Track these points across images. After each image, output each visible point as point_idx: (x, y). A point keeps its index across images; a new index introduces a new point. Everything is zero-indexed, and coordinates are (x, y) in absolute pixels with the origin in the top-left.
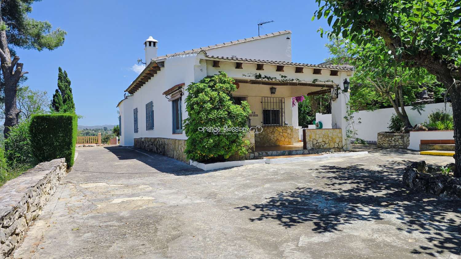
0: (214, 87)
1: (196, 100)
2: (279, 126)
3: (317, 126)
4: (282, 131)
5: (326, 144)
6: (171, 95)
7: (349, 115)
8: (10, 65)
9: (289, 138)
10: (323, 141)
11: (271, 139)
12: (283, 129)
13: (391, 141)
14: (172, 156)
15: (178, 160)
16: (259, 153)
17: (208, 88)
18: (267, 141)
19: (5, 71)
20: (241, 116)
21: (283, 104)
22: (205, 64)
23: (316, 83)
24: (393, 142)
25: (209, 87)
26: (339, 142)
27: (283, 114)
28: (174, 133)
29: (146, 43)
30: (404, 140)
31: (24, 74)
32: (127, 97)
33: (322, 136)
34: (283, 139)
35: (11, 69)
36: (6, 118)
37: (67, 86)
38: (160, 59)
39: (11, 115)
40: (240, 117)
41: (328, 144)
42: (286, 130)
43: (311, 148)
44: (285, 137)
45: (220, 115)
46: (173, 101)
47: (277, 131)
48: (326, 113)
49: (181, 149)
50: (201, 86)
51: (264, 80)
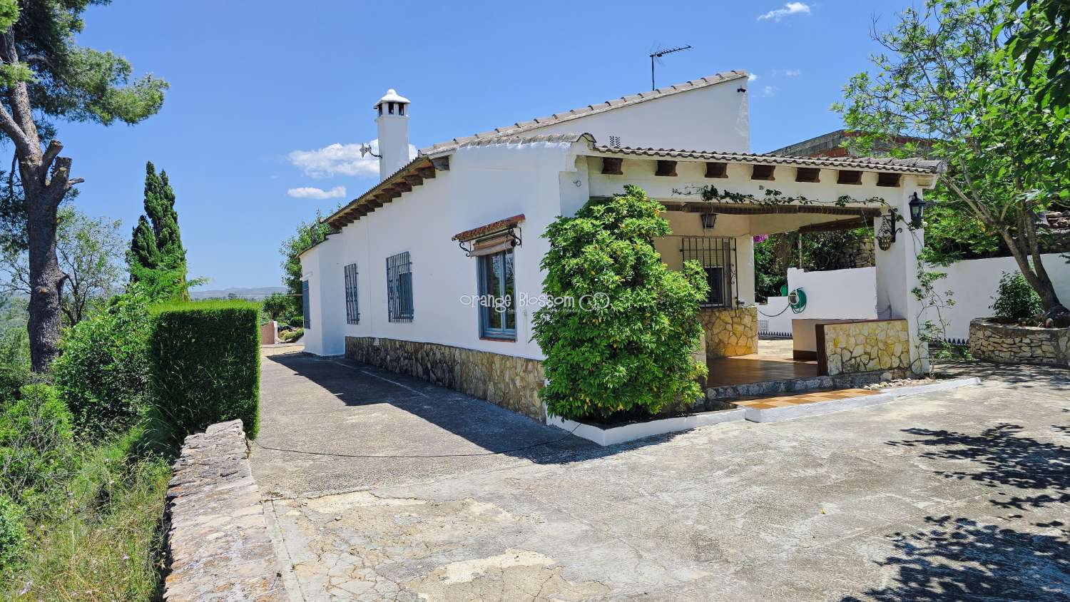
0: (618, 227)
1: (577, 264)
2: (725, 308)
3: (793, 300)
4: (731, 322)
5: (873, 359)
6: (473, 242)
7: (923, 285)
8: (40, 163)
9: (748, 338)
10: (865, 353)
12: (734, 315)
13: (1020, 347)
14: (480, 393)
15: (503, 407)
16: (717, 390)
17: (604, 232)
19: (27, 177)
20: (690, 301)
21: (732, 253)
22: (585, 167)
23: (847, 205)
24: (1027, 349)
25: (606, 227)
26: (902, 353)
27: (734, 279)
28: (484, 336)
29: (380, 106)
30: (1058, 344)
31: (73, 184)
32: (327, 237)
33: (862, 341)
34: (733, 340)
35: (42, 172)
36: (34, 293)
37: (167, 207)
38: (441, 149)
39: (46, 285)
40: (689, 306)
41: (878, 359)
42: (739, 317)
43: (837, 372)
44: (738, 335)
45: (640, 300)
46: (481, 258)
47: (719, 320)
48: (813, 270)
49: (513, 381)
50: (586, 225)
51: (724, 201)
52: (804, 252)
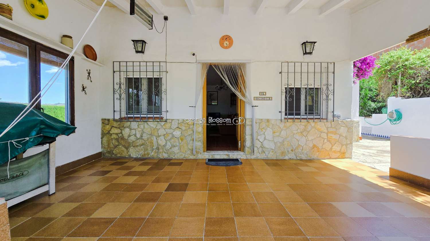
3: (391, 116)
4: (326, 131)
9: (342, 145)
11: (299, 145)
12: (330, 126)
18: (290, 150)
21: (331, 75)
27: (331, 97)
34: (327, 146)
42: (335, 127)
44: (333, 142)
47: (313, 129)
48: (409, 97)
52: (402, 87)
